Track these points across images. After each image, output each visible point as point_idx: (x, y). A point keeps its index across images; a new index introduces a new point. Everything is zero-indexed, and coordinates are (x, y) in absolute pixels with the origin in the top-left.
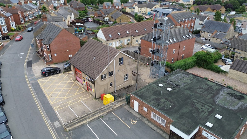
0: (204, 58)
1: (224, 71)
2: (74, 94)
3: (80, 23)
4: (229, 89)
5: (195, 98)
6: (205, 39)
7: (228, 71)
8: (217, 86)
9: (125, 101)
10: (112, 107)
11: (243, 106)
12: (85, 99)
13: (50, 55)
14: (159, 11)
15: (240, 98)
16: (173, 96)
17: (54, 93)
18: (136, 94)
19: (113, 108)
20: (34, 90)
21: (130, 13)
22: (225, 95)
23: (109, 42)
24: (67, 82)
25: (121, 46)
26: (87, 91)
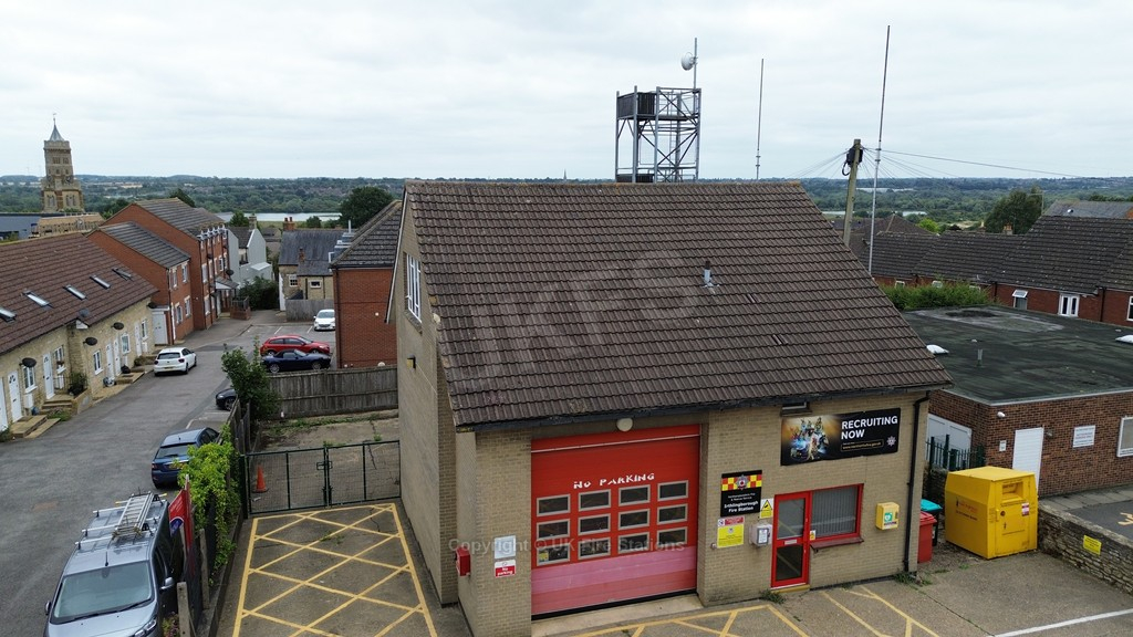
25: (34, 413)
26: (777, 595)
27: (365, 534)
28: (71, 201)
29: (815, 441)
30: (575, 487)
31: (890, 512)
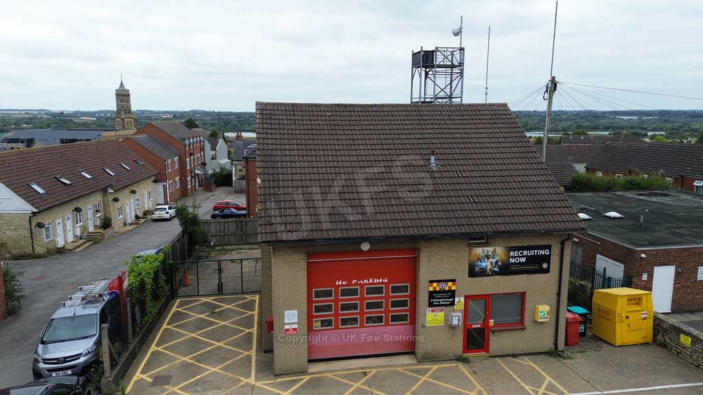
25: (81, 238)
26: (466, 358)
27: (236, 311)
28: (129, 124)
29: (492, 263)
30: (337, 283)
31: (544, 311)
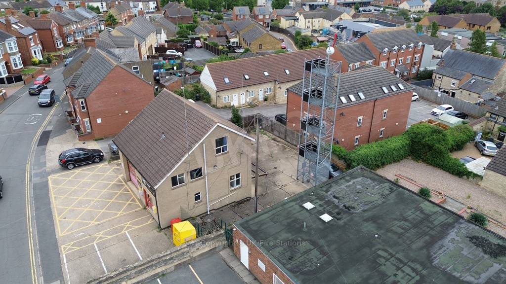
0: (427, 139)
1: (474, 173)
2: (116, 214)
3: (174, 51)
4: (474, 226)
5: (384, 246)
6: (444, 92)
7: (483, 174)
8: (444, 216)
9: (224, 238)
10: (188, 252)
11: (502, 275)
12: (137, 227)
13: (87, 122)
14: (345, 28)
15: (497, 251)
16: (331, 237)
17: (73, 210)
18: (246, 225)
19: (192, 256)
20: (35, 199)
21: (288, 29)
22: (460, 240)
23: (223, 95)
24: (110, 184)
25: (250, 103)
